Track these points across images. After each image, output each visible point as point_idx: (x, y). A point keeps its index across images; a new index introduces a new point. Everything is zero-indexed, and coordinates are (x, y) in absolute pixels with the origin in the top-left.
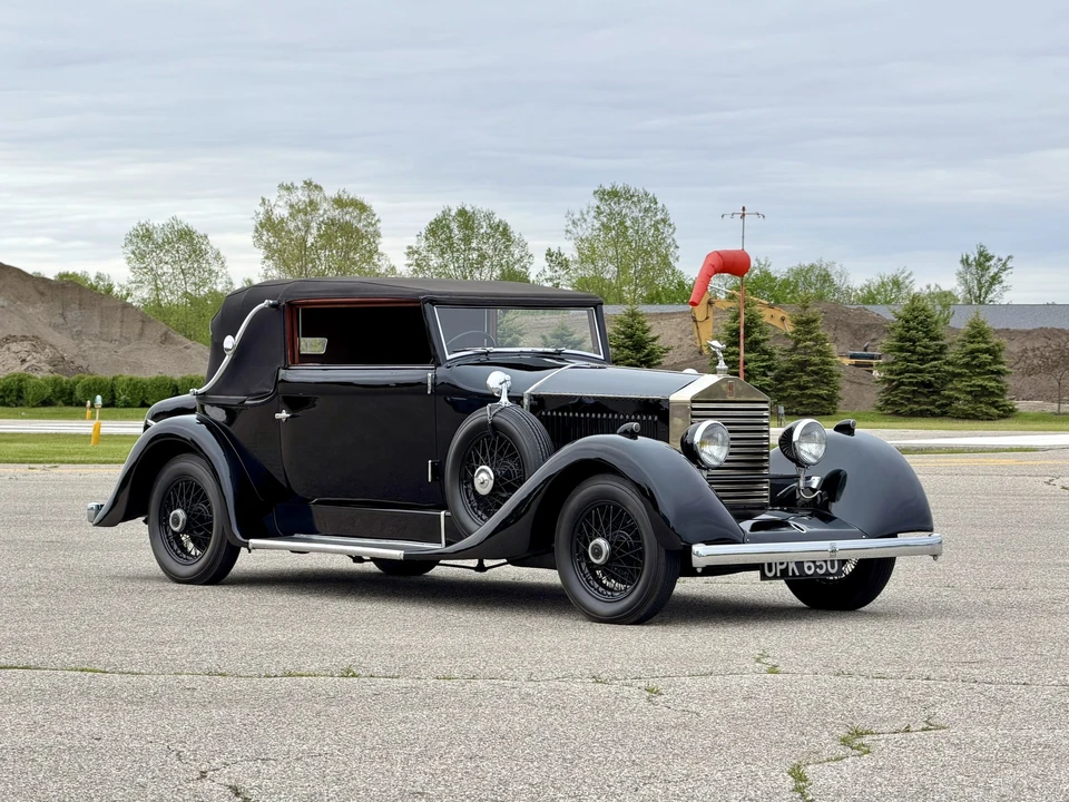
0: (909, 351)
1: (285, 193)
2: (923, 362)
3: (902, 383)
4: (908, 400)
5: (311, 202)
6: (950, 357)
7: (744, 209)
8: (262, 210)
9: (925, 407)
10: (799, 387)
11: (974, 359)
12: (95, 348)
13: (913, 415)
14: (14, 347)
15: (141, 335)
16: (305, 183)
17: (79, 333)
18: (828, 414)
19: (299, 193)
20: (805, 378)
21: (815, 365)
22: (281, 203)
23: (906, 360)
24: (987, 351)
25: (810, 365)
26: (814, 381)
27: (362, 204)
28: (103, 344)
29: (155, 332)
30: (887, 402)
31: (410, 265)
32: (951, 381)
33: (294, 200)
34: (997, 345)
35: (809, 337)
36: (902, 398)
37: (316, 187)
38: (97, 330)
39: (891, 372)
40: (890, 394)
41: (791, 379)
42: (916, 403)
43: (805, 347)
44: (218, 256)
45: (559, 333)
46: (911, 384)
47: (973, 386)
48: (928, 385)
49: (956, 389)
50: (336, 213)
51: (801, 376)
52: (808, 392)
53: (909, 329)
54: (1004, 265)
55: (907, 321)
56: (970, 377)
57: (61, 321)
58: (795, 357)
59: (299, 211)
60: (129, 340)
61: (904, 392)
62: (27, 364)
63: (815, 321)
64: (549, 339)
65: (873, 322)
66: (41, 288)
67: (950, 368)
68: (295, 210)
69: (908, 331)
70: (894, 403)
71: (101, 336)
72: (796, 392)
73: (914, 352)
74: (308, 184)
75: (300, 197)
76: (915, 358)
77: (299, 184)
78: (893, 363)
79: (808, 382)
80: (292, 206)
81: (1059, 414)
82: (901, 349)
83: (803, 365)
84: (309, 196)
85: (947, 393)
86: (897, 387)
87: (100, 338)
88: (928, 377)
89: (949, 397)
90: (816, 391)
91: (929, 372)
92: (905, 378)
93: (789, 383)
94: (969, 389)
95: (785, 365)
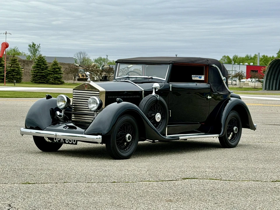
0: (39, 68)
2: (43, 70)
3: (38, 75)
4: (39, 79)
6: (49, 69)
7: (6, 32)
9: (43, 81)
10: (12, 75)
11: (54, 70)
13: (40, 83)
18: (19, 82)
20: (14, 73)
21: (16, 70)
23: (38, 70)
24: (57, 68)
25: (15, 70)
26: (16, 74)
30: (34, 80)
32: (49, 75)
34: (60, 67)
35: (15, 63)
36: (37, 79)
39: (35, 73)
40: (34, 78)
41: (10, 74)
42: (41, 80)
43: (14, 66)
46: (39, 76)
47: (55, 76)
48: (44, 76)
49: (50, 77)
51: (13, 73)
52: (15, 77)
53: (39, 62)
54: (39, 46)
55: (39, 61)
56: (54, 74)
58: (12, 68)
61: (38, 77)
63: (16, 60)
65: (20, 60)
67: (49, 72)
69: (39, 63)
70: (35, 80)
72: (12, 77)
73: (40, 68)
76: (41, 69)
78: (35, 71)
79: (15, 74)
81: (74, 83)
82: (37, 67)
83: (13, 70)
85: (48, 78)
86: (36, 76)
88: (44, 74)
89: (49, 79)
90: (16, 77)
91: (44, 73)
92: (38, 74)
93: (10, 75)
94: (53, 77)
95: (9, 70)
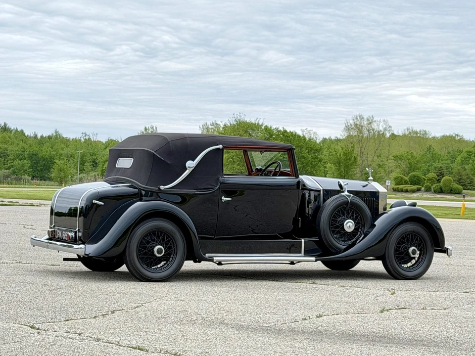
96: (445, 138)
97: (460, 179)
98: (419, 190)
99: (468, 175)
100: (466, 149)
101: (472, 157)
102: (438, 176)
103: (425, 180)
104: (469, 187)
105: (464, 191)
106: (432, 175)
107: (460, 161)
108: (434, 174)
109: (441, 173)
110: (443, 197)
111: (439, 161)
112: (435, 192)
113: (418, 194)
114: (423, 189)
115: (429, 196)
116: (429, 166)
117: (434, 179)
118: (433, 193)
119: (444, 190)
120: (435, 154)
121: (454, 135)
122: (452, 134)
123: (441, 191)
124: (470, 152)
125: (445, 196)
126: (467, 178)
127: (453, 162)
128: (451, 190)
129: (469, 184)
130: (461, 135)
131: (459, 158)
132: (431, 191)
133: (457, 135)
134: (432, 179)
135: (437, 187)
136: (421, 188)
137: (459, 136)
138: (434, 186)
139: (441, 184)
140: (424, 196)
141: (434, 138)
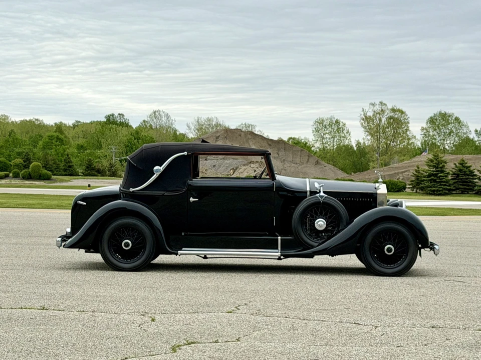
1: (372, 106)
5: (382, 110)
8: (362, 113)
12: (290, 166)
14: (252, 165)
15: (308, 161)
16: (380, 102)
17: (284, 160)
19: (378, 106)
22: (370, 110)
27: (402, 111)
28: (293, 165)
29: (313, 160)
31: (421, 135)
33: (375, 109)
37: (384, 104)
38: (291, 160)
44: (348, 132)
45: (461, 162)
50: (392, 114)
57: (277, 156)
59: (377, 113)
60: (303, 163)
62: (256, 172)
64: (457, 165)
66: (270, 143)
68: (375, 113)
71: (292, 162)
74: (381, 103)
75: (378, 108)
77: (377, 103)
80: (374, 112)
84: (381, 108)
87: (292, 163)
96: (24, 123)
97: (47, 165)
98: (6, 176)
99: (54, 160)
100: (48, 134)
101: (54, 142)
102: (24, 161)
103: (11, 165)
104: (55, 172)
105: (53, 176)
106: (19, 161)
107: (42, 146)
108: (20, 160)
109: (27, 159)
110: (32, 184)
111: (20, 146)
112: (24, 178)
113: (6, 180)
114: (11, 175)
115: (17, 182)
116: (10, 151)
117: (21, 165)
118: (21, 179)
119: (32, 176)
120: (17, 139)
121: (34, 120)
122: (32, 118)
123: (29, 177)
124: (52, 136)
125: (34, 182)
126: (54, 163)
127: (35, 147)
128: (40, 176)
129: (56, 169)
130: (41, 119)
131: (41, 143)
132: (19, 177)
133: (37, 120)
134: (19, 165)
135: (25, 173)
136: (9, 175)
137: (39, 121)
138: (22, 172)
139: (30, 170)
140: (13, 182)
141: (12, 122)
